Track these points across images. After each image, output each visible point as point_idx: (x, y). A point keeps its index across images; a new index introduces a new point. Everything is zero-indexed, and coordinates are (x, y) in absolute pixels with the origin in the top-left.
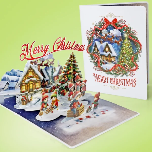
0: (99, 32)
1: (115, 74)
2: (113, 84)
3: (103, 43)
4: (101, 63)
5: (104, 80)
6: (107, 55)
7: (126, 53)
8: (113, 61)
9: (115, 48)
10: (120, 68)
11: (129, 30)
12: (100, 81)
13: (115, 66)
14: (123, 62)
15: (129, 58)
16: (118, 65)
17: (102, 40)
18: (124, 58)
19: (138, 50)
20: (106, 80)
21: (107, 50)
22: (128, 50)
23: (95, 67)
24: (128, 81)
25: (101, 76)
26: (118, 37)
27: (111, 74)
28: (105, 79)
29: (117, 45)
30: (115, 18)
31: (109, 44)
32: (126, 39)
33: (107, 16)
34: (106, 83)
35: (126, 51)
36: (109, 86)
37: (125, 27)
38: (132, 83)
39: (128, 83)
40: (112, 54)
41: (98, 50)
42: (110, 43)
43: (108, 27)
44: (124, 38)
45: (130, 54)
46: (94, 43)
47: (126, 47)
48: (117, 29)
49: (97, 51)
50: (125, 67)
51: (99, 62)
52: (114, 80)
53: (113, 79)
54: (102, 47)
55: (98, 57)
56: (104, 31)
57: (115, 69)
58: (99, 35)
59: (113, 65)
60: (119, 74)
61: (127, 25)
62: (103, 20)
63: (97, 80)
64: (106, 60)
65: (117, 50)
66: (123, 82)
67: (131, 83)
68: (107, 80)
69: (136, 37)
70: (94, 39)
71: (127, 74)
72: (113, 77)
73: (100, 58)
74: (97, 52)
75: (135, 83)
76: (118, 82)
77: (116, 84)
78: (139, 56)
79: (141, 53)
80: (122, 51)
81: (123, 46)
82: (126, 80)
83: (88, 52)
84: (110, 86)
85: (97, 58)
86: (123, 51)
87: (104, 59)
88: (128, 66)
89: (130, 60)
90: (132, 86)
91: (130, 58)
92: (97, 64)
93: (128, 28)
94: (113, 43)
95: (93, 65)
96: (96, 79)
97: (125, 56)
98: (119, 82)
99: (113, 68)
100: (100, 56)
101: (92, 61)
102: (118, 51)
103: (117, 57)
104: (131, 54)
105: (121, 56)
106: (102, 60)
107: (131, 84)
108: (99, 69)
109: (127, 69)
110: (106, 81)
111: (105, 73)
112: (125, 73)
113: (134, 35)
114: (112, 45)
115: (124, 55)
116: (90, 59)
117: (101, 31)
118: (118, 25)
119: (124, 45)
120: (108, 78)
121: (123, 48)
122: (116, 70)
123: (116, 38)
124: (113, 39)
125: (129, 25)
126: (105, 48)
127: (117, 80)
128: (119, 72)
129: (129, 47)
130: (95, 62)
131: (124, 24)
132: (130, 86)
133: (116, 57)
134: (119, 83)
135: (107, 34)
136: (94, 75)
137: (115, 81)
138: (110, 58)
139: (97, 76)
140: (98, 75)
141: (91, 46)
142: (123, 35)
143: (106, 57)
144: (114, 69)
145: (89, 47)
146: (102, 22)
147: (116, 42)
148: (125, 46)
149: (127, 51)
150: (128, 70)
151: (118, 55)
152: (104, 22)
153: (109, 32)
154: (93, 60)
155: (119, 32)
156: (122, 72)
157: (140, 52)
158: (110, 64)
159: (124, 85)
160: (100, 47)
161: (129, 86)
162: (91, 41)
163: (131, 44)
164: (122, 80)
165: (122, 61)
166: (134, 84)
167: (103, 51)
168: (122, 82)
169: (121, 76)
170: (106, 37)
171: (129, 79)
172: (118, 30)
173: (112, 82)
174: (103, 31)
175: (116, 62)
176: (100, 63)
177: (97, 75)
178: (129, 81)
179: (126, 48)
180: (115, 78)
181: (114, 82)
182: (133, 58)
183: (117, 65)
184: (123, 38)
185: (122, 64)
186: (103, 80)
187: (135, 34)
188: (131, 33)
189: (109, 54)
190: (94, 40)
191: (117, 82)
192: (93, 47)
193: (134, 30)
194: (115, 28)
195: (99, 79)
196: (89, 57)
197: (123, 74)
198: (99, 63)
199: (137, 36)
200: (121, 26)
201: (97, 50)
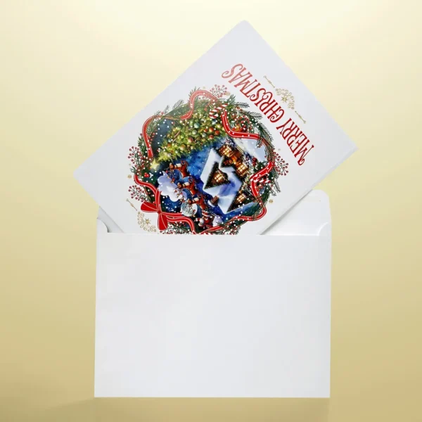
0: (199, 219)
1: (254, 122)
2: (280, 107)
3: (214, 197)
4: (259, 167)
5: (291, 131)
6: (232, 169)
7: (190, 137)
8: (230, 146)
9: (200, 165)
10: (230, 121)
11: (141, 168)
12: (303, 137)
13: (235, 134)
14: (213, 127)
15: (193, 124)
16: (228, 130)
17: (209, 203)
18: (203, 132)
19: (160, 122)
20: (285, 128)
21: (219, 178)
22: (178, 138)
23: (282, 170)
24: (243, 85)
25: (289, 145)
26: (171, 177)
27: (261, 128)
28: (289, 131)
29: (189, 165)
30: (142, 212)
31: (203, 183)
32: (160, 159)
33: (152, 229)
34: (293, 123)
35: (184, 141)
36: (295, 110)
37: (140, 180)
38: (239, 74)
39: (246, 81)
40: (217, 161)
41: (238, 195)
42: (199, 181)
43: (171, 212)
44: (161, 164)
45: (184, 128)
46: (231, 213)
47: (176, 146)
48: (158, 192)
49: (243, 195)
50: (220, 114)
51: (261, 174)
52: (271, 112)
53: (269, 117)
54: (224, 192)
55: (253, 182)
56: (186, 212)
57: (242, 131)
58: (205, 217)
59: (237, 141)
60: (245, 113)
61: (133, 179)
62: (167, 231)
63: (308, 146)
64: (243, 163)
65: (199, 158)
66: (255, 92)
67: (242, 76)
68: (283, 126)
69: (140, 144)
70: (223, 220)
71: (228, 100)
72: (264, 121)
73: (251, 176)
74: (243, 192)
75: (232, 71)
76: (266, 101)
77: (274, 101)
78: (170, 110)
79: (162, 111)
80: (192, 148)
81: (181, 153)
82: (245, 91)
83: (265, 211)
84: (293, 108)
85: (258, 184)
86: (191, 145)
87: (244, 168)
88: (212, 112)
89: (195, 119)
90: (245, 69)
91: (191, 122)
92: (269, 173)
93: (138, 172)
94: (193, 176)
95: (280, 180)
96: (306, 149)
97: (197, 133)
98: (263, 99)
99: (247, 135)
100: (247, 180)
101: (273, 188)
102: (199, 155)
103: (215, 147)
104: (182, 126)
105: (203, 140)
106: (252, 171)
107: (242, 74)
108: (276, 160)
109: (219, 108)
110: (288, 126)
111: (273, 143)
112: (231, 105)
113: (139, 151)
114: (199, 176)
115: (196, 136)
116: (275, 195)
117: (193, 218)
118: (149, 195)
119: (176, 152)
120: (278, 128)
121: (183, 151)
122: (243, 127)
123: (178, 178)
124: (187, 184)
125: (130, 177)
126: (219, 184)
127: (262, 108)
128: (242, 117)
129: (169, 141)
130: (271, 181)
131: (138, 186)
132: (249, 73)
133: (217, 148)
134: (265, 97)
135: (187, 201)
136: (302, 159)
137: (271, 109)
138: (231, 158)
139: (298, 153)
140: (293, 152)
141: (244, 214)
142: (160, 171)
143: (235, 167)
144: (246, 131)
145: (251, 216)
146: (175, 230)
147: (187, 174)
148: (176, 149)
149: (182, 137)
150: (219, 104)
151: (208, 150)
152: (170, 225)
153: (179, 203)
154: (270, 189)
155: (159, 183)
156: (235, 113)
157: (160, 114)
158: (243, 148)
159: (259, 84)
160: (226, 195)
161: (251, 76)
162: (233, 224)
163: (162, 142)
164: (253, 98)
165: (210, 131)
166: (237, 70)
167: (230, 182)
168: (258, 95)
169: (246, 106)
170: (196, 199)
171: (236, 86)
172: (159, 189)
173: (279, 113)
174: (189, 215)
175: (225, 140)
176: (261, 170)
177: (295, 155)
178: (239, 84)
179: (179, 145)
180: (262, 113)
181: (274, 109)
182: (187, 116)
183: (231, 133)
184: (165, 165)
185: (219, 126)
186: (293, 133)
187: (136, 152)
188: (140, 160)
189: (223, 165)
190: (225, 218)
191: (267, 103)
192: (241, 208)
193: (131, 159)
194: (162, 196)
195: (299, 144)
196: (271, 201)
197: (238, 108)
198: (265, 172)
199: (136, 145)
200: (147, 188)
201: (240, 197)
